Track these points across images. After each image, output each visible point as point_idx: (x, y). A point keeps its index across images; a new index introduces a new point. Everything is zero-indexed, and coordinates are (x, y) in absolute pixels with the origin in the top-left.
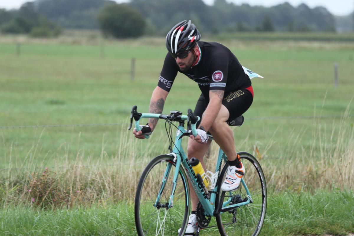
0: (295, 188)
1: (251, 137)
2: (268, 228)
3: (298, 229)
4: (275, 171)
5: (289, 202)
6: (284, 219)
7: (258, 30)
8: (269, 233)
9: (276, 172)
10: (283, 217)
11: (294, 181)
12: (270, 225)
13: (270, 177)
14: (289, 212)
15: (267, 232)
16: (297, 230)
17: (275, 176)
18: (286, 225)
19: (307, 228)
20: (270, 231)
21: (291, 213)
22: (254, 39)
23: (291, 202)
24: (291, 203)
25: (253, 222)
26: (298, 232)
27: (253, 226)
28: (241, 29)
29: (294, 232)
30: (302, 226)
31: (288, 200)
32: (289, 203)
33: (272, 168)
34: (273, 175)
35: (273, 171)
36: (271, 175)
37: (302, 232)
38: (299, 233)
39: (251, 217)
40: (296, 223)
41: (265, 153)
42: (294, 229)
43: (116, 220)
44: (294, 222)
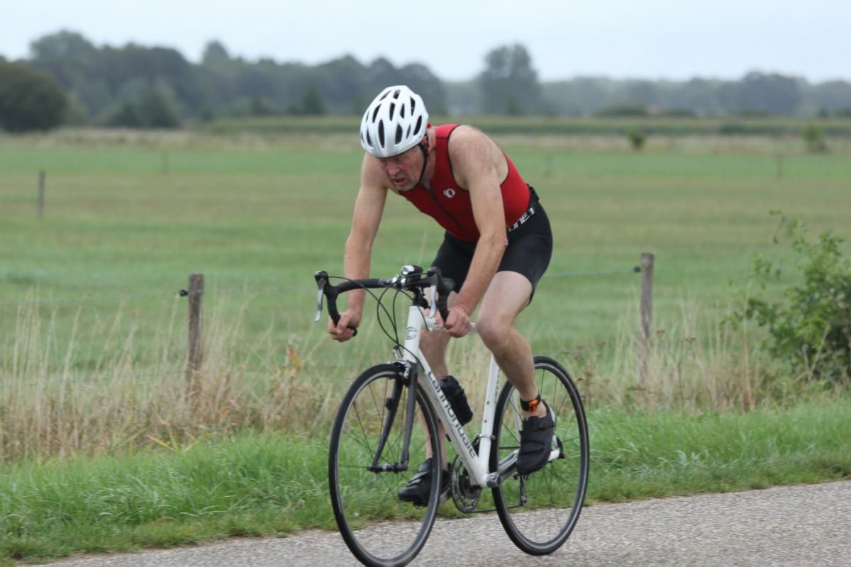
0: (371, 427)
1: (281, 327)
2: (317, 507)
3: (377, 507)
4: (329, 394)
5: (358, 454)
6: (348, 489)
7: (293, 112)
8: (318, 517)
9: (333, 396)
10: (347, 484)
11: (368, 412)
12: (321, 501)
13: (320, 406)
14: (358, 474)
15: (315, 515)
16: (374, 510)
17: (330, 402)
18: (353, 501)
19: (395, 505)
20: (321, 513)
21: (363, 475)
22: (287, 130)
23: (361, 453)
24: (363, 456)
25: (287, 496)
26: (376, 513)
27: (286, 503)
28: (259, 111)
29: (368, 513)
30: (386, 499)
31: (356, 450)
32: (359, 457)
33: (325, 387)
34: (327, 400)
35: (326, 394)
36: (322, 401)
37: (385, 514)
38: (377, 515)
39: (282, 485)
40: (372, 496)
41: (309, 358)
42: (369, 508)
43: (9, 496)
44: (368, 492)
